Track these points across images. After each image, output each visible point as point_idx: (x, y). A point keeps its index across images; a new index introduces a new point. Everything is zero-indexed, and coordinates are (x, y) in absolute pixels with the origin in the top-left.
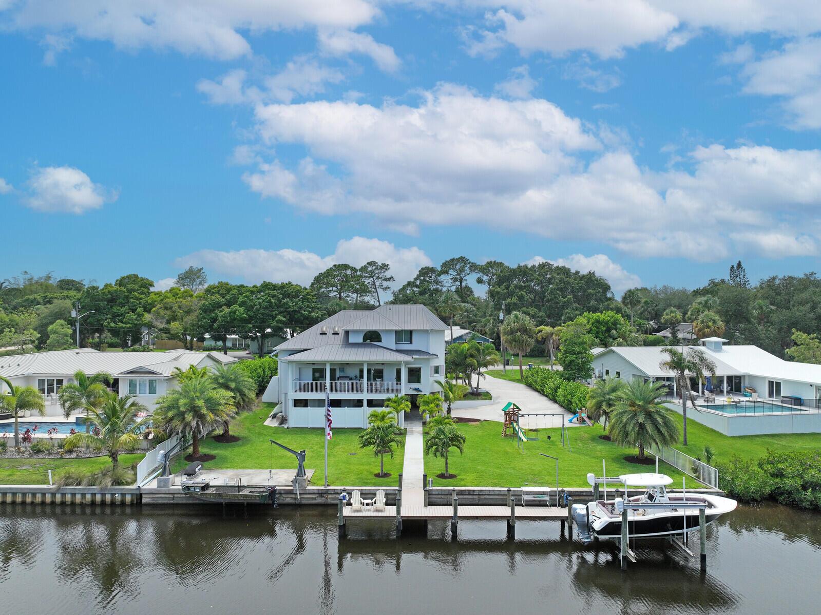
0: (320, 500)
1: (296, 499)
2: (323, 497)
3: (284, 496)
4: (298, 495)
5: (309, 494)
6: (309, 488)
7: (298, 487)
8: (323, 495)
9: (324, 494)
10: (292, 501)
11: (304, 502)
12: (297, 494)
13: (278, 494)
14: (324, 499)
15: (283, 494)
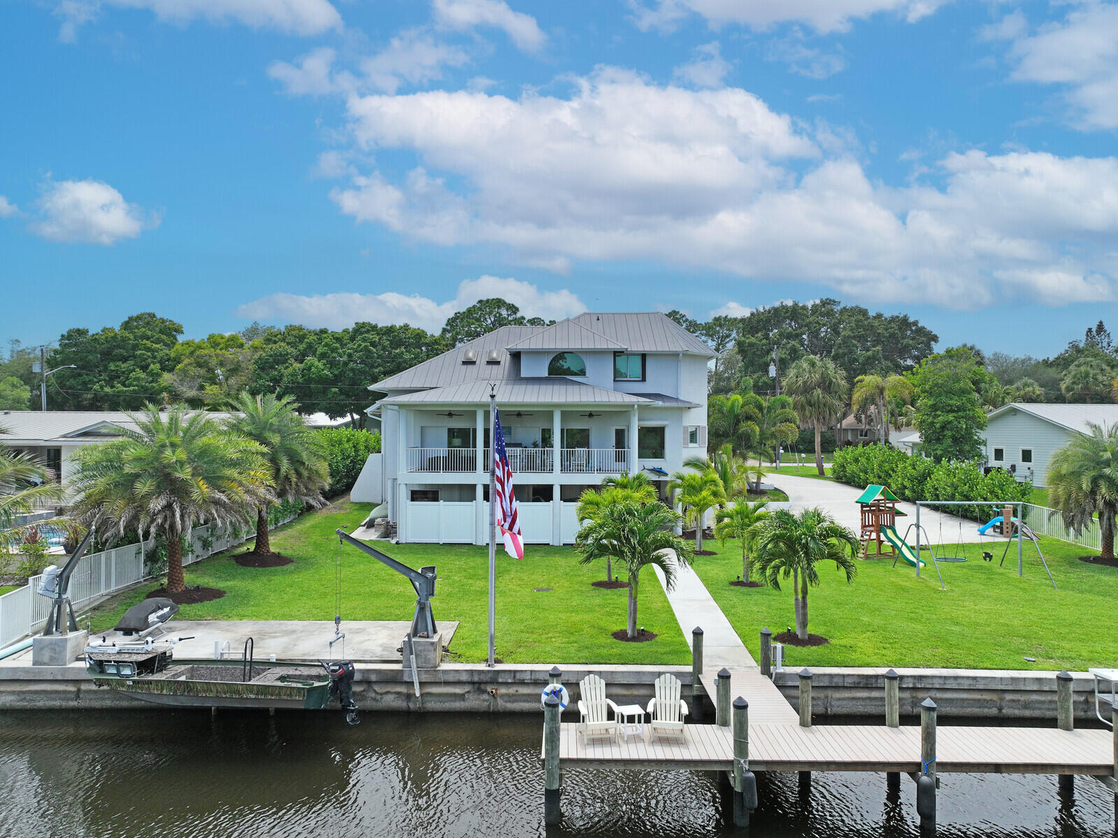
0: (475, 702)
1: (409, 697)
2: (485, 692)
3: (377, 688)
4: (417, 686)
5: (447, 683)
6: (445, 666)
7: (414, 665)
8: (483, 687)
9: (486, 683)
10: (400, 704)
11: (432, 705)
12: (412, 683)
13: (359, 683)
14: (485, 697)
15: (376, 682)
